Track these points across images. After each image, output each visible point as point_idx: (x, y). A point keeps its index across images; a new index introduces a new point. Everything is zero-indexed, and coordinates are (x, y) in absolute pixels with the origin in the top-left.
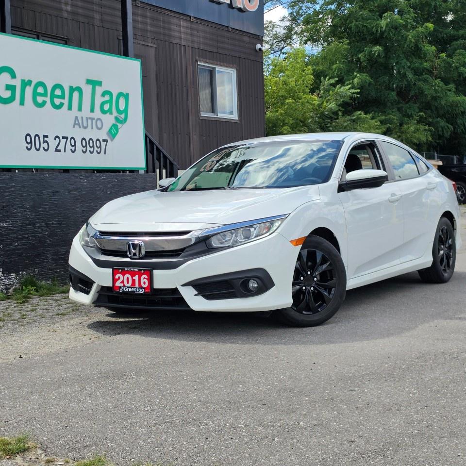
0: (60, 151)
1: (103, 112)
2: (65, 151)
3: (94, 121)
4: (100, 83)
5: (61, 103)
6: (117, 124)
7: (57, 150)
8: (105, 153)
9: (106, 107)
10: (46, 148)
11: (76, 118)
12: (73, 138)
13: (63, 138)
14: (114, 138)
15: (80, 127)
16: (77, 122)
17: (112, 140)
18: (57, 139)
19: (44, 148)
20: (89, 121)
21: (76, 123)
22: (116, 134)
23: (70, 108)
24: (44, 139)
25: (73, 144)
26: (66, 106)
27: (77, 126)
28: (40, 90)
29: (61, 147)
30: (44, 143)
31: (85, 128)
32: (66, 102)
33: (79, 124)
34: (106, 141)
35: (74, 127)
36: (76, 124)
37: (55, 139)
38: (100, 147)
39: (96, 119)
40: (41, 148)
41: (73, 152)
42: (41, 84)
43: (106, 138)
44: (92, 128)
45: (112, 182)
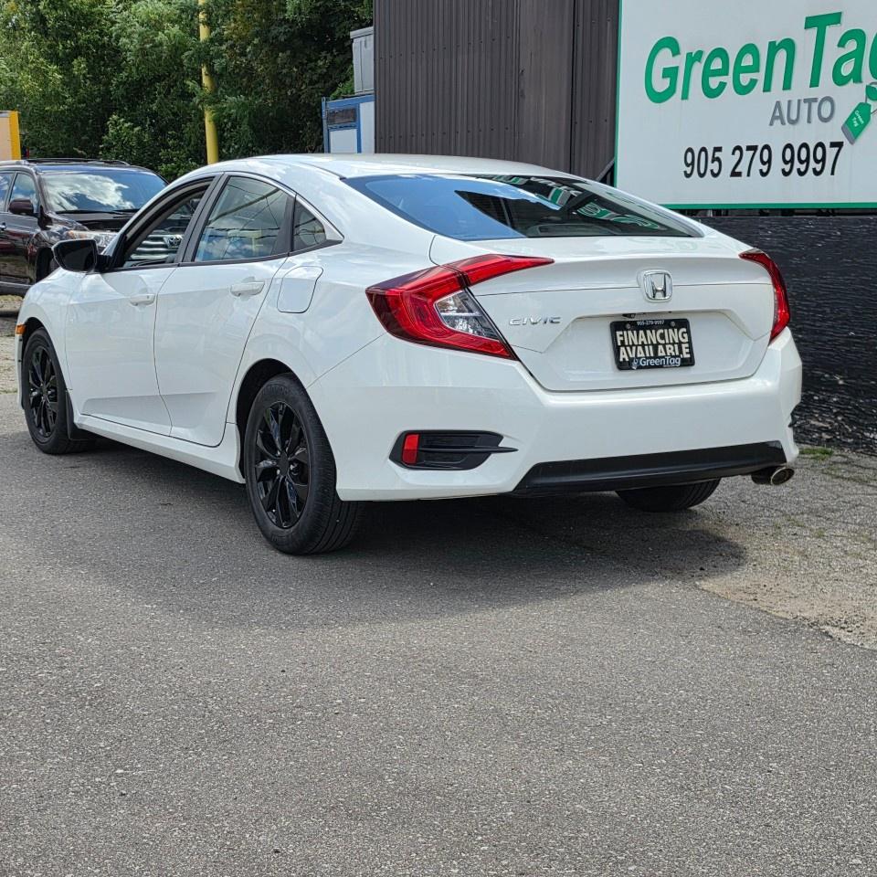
0: (739, 174)
1: (840, 80)
2: (748, 175)
3: (815, 106)
4: (836, 18)
5: (751, 80)
6: (869, 102)
7: (735, 174)
8: (833, 173)
9: (847, 69)
10: (716, 172)
11: (778, 105)
12: (767, 147)
13: (749, 148)
14: (856, 137)
15: (783, 123)
16: (777, 114)
17: (852, 142)
18: (738, 152)
19: (712, 171)
20: (805, 107)
21: (777, 116)
22: (862, 127)
23: (767, 88)
24: (714, 155)
25: (765, 159)
26: (760, 85)
27: (778, 122)
28: (717, 64)
29: (743, 168)
30: (713, 162)
31: (793, 122)
32: (760, 76)
33: (781, 117)
34: (839, 145)
35: (771, 124)
36: (777, 118)
37: (733, 153)
38: (823, 159)
39: (819, 100)
40: (708, 172)
41: (763, 174)
42: (720, 53)
43: (840, 137)
44: (809, 121)
45: (829, 236)
